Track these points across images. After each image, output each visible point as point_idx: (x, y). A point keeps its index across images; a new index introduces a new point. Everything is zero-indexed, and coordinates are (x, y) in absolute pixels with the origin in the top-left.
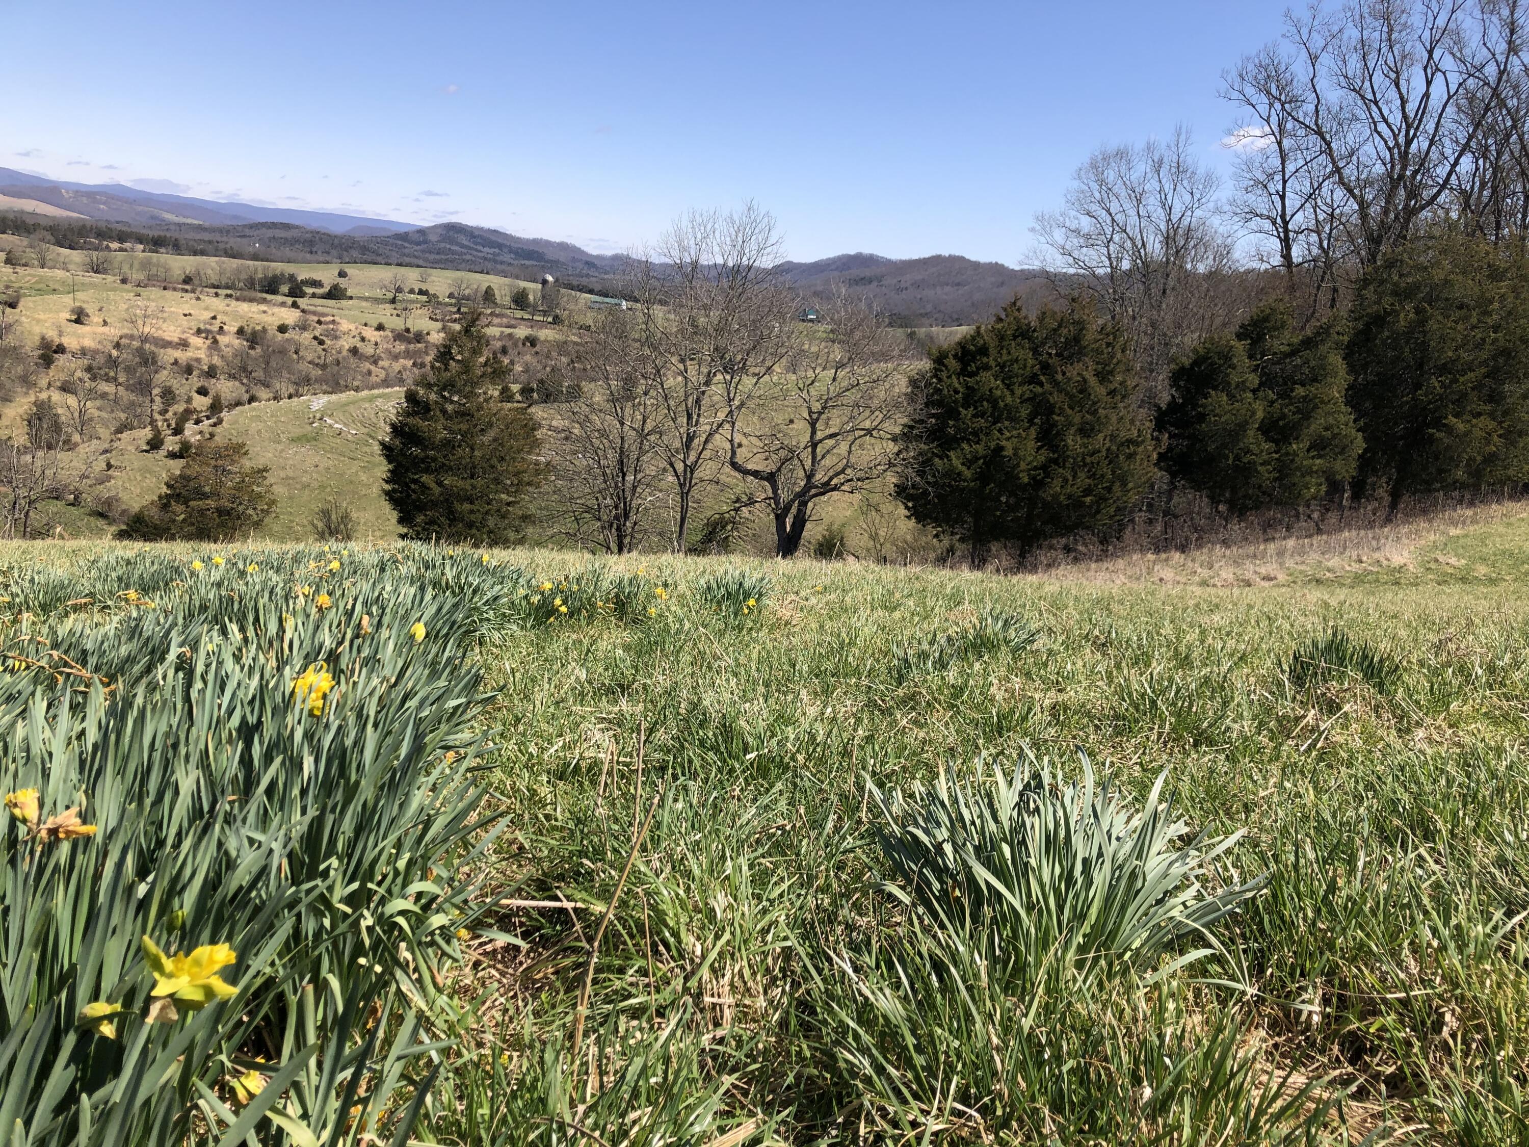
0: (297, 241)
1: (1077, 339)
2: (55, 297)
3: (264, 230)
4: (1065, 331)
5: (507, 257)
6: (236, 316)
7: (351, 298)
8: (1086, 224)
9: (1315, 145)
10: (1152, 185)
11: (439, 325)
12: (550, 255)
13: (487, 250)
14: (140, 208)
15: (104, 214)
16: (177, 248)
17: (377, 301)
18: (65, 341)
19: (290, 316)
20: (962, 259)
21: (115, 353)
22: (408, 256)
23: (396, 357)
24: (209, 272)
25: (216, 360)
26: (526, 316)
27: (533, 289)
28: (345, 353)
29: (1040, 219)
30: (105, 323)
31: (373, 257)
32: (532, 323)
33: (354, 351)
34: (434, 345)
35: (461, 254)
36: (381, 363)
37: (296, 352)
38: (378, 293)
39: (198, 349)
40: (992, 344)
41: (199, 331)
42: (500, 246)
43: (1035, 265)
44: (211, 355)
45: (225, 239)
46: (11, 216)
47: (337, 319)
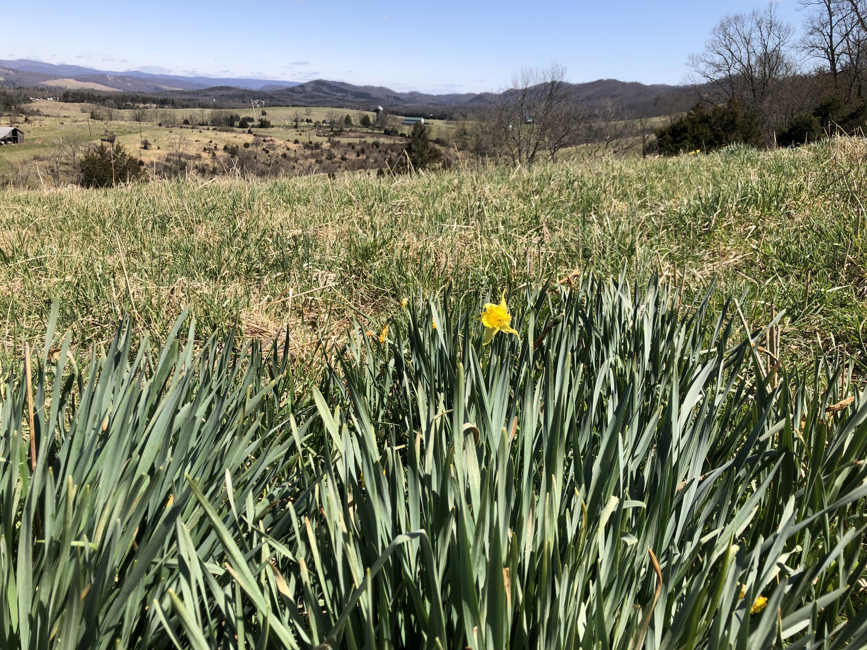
0: (235, 96)
1: (733, 122)
2: (131, 136)
3: (217, 91)
4: (726, 118)
5: (350, 98)
6: (222, 140)
7: (273, 126)
8: (718, 59)
9: (848, 6)
10: (756, 35)
11: (326, 139)
12: (374, 94)
13: (338, 94)
14: (150, 84)
15: (131, 88)
16: (174, 104)
17: (288, 127)
18: (143, 159)
19: (249, 139)
20: (615, 81)
21: (168, 164)
22: (296, 100)
23: (306, 158)
24: (197, 117)
25: (216, 165)
26: (370, 131)
27: (372, 115)
28: (280, 157)
29: (691, 58)
30: (159, 148)
31: (277, 103)
32: (373, 135)
33: (284, 156)
34: (326, 150)
35: (325, 98)
36: (299, 162)
37: (255, 158)
38: (287, 123)
39: (206, 159)
40: (689, 126)
41: (205, 149)
42: (346, 91)
43: (689, 83)
44: (213, 162)
45: (197, 98)
46: (86, 92)
47: (273, 138)
